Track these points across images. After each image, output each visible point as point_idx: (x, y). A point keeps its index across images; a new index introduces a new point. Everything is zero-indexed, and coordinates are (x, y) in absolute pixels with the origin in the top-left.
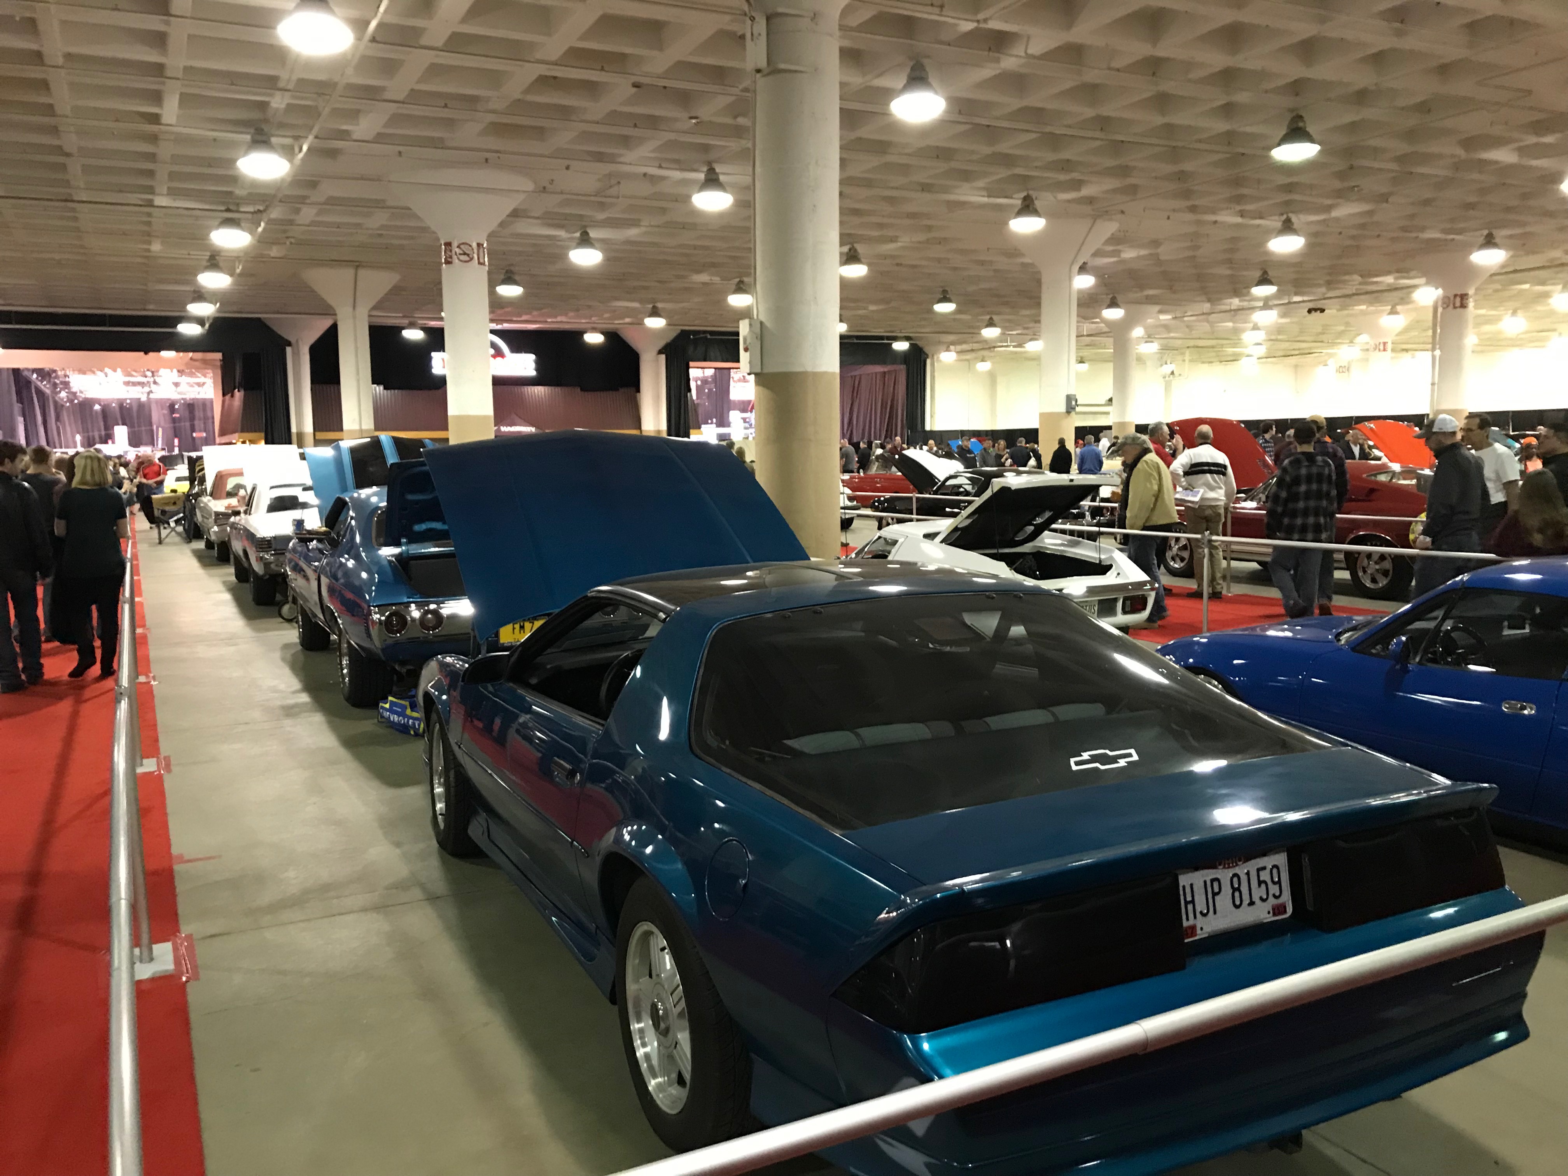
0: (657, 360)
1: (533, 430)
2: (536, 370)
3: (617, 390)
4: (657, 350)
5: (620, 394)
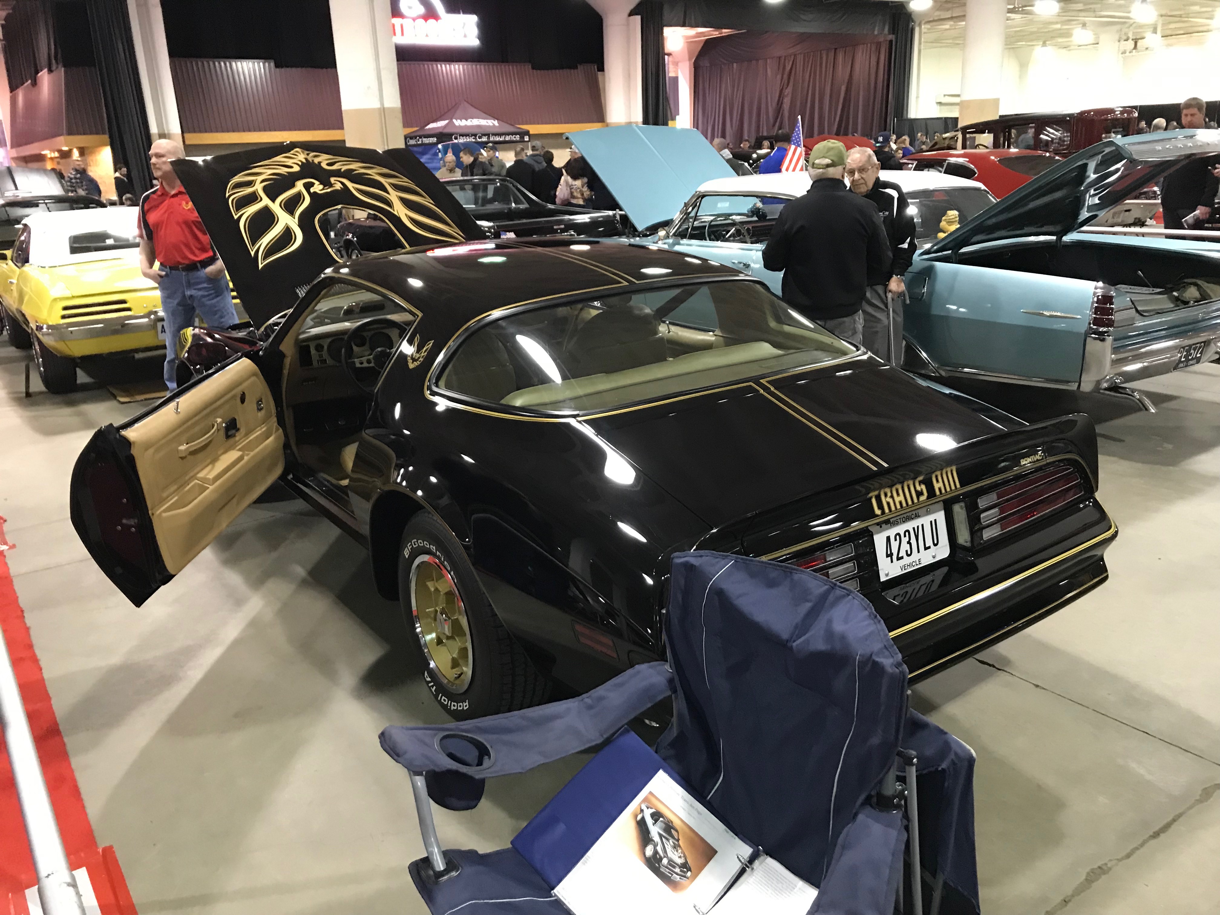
0: (628, 25)
1: (496, 123)
2: (480, 38)
3: (576, 67)
4: (628, 11)
5: (578, 75)
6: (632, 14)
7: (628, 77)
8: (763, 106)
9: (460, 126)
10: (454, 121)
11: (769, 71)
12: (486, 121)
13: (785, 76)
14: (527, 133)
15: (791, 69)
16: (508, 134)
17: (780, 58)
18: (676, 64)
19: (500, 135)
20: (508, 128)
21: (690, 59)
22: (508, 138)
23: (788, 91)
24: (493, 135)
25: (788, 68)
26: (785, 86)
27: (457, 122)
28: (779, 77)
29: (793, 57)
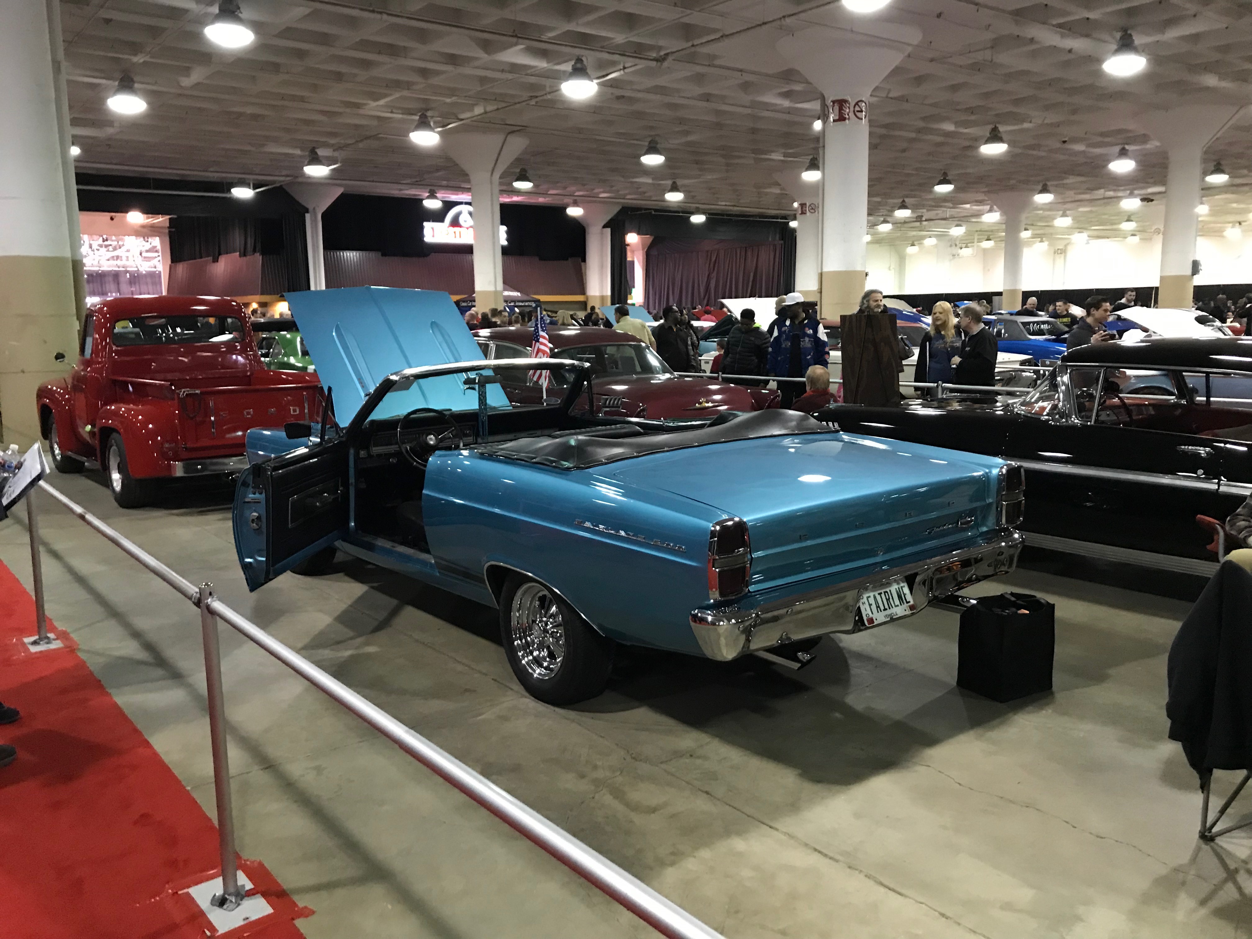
1: (519, 294)
3: (567, 259)
4: (603, 224)
5: (569, 263)
6: (605, 226)
7: (602, 267)
11: (700, 260)
12: (513, 293)
13: (712, 265)
14: (538, 301)
15: (716, 260)
16: (527, 301)
17: (707, 251)
18: (633, 252)
19: (522, 302)
20: (525, 298)
21: (643, 249)
22: (527, 304)
25: (713, 259)
26: (711, 272)
28: (707, 265)
29: (716, 252)
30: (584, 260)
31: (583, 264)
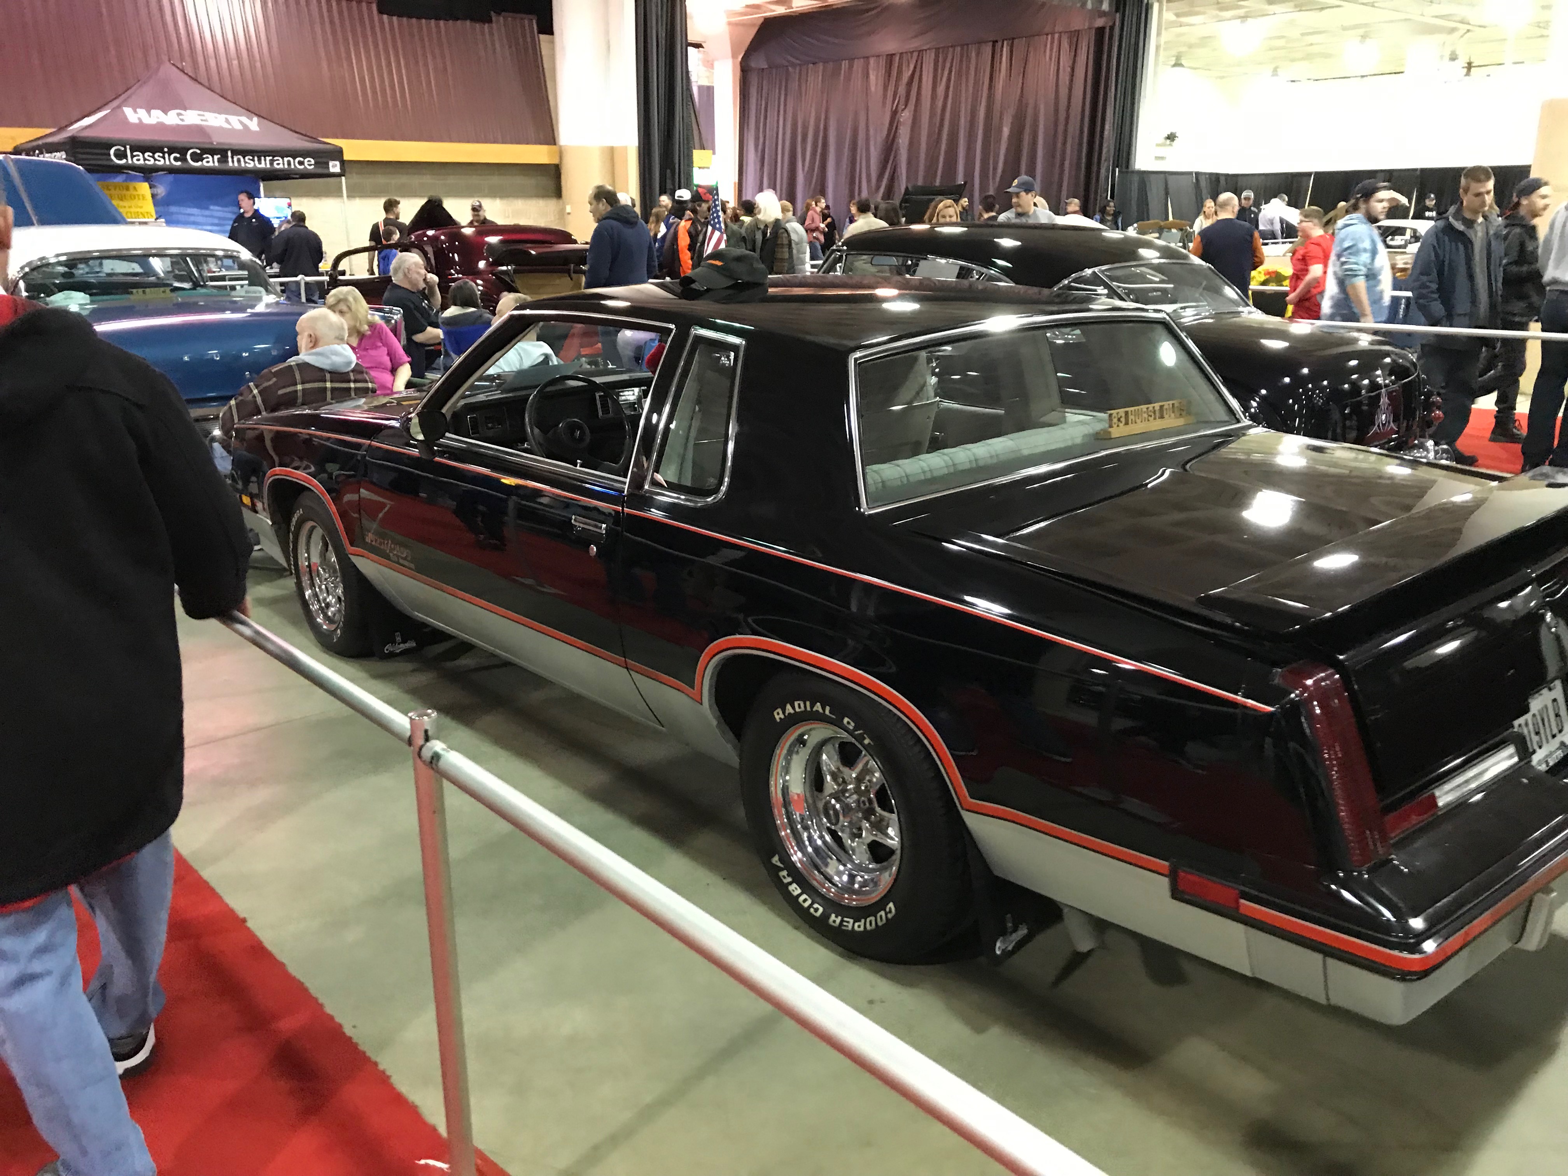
1: (254, 124)
3: (486, 19)
7: (606, 47)
8: (861, 142)
9: (141, 125)
10: (128, 111)
11: (872, 77)
12: (223, 117)
13: (901, 90)
14: (337, 154)
15: (912, 77)
16: (283, 154)
17: (890, 57)
18: (708, 62)
19: (259, 154)
20: (287, 140)
21: (734, 56)
23: (906, 116)
24: (235, 152)
25: (906, 75)
26: (901, 107)
27: (134, 115)
28: (890, 91)
29: (915, 54)
30: (547, 28)
31: (542, 37)
